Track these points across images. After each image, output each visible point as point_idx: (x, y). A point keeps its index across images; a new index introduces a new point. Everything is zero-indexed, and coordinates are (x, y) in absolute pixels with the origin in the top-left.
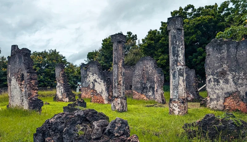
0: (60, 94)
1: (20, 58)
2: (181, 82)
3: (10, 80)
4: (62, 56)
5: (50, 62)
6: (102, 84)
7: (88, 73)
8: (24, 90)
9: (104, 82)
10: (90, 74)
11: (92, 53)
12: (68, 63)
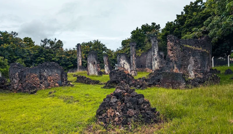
1: (93, 55)
2: (156, 63)
3: (89, 64)
4: (103, 45)
5: (95, 50)
7: (120, 59)
8: (95, 68)
9: (129, 64)
10: (122, 60)
11: (125, 40)
12: (108, 50)
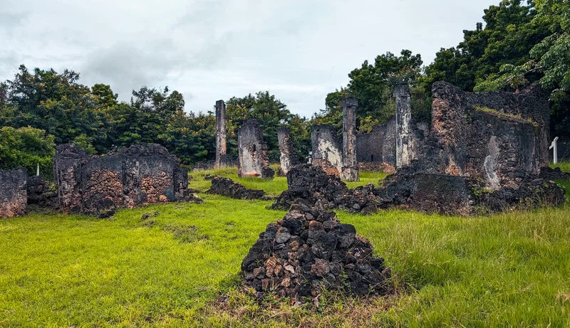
0: (285, 167)
2: (405, 150)
3: (242, 151)
4: (280, 104)
6: (337, 153)
7: (319, 139)
8: (256, 160)
9: (339, 152)
10: (322, 141)
11: (334, 94)
12: (292, 116)
